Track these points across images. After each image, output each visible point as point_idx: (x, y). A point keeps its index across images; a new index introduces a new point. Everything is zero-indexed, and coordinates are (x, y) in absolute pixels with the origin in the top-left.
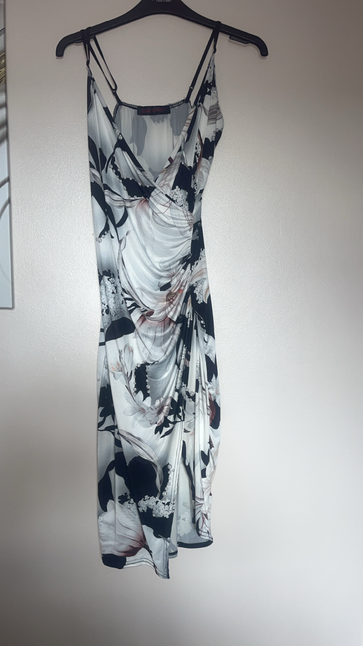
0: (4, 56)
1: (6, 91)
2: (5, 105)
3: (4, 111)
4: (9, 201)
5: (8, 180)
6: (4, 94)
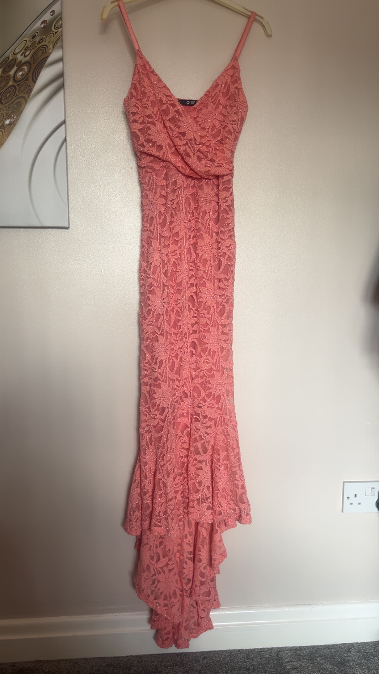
1: (62, 47)
2: (61, 60)
3: (60, 65)
4: (65, 140)
5: (64, 122)
6: (61, 50)
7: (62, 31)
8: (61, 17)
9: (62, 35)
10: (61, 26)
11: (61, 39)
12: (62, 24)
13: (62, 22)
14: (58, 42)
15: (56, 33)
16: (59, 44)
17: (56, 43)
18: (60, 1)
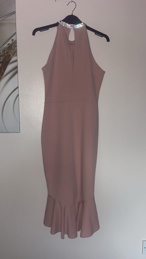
0: (16, 43)
1: (17, 55)
2: (16, 61)
3: (16, 63)
4: (18, 95)
5: (18, 87)
7: (17, 48)
8: (16, 42)
9: (17, 50)
12: (17, 45)
14: (15, 53)
15: (14, 49)
16: (15, 54)
17: (14, 53)
18: (15, 35)
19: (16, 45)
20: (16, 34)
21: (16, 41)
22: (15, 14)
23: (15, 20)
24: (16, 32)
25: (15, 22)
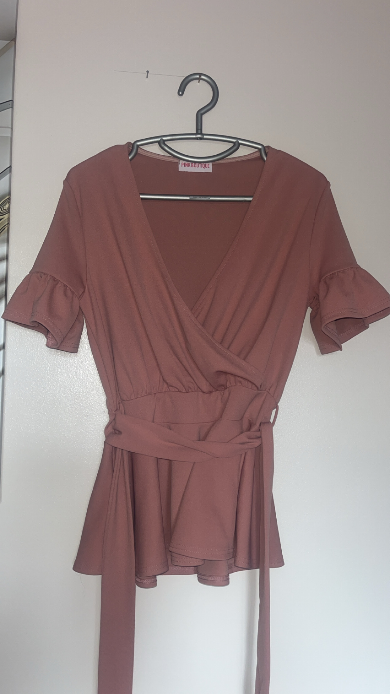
1: (7, 239)
5: (4, 347)
6: (6, 244)
7: (9, 219)
8: (9, 199)
9: (8, 224)
10: (8, 211)
11: (6, 229)
12: (9, 208)
13: (10, 205)
16: (4, 236)
18: (8, 176)
19: (7, 206)
20: (10, 171)
21: (9, 194)
22: (12, 107)
23: (10, 129)
24: (10, 167)
25: (9, 135)
